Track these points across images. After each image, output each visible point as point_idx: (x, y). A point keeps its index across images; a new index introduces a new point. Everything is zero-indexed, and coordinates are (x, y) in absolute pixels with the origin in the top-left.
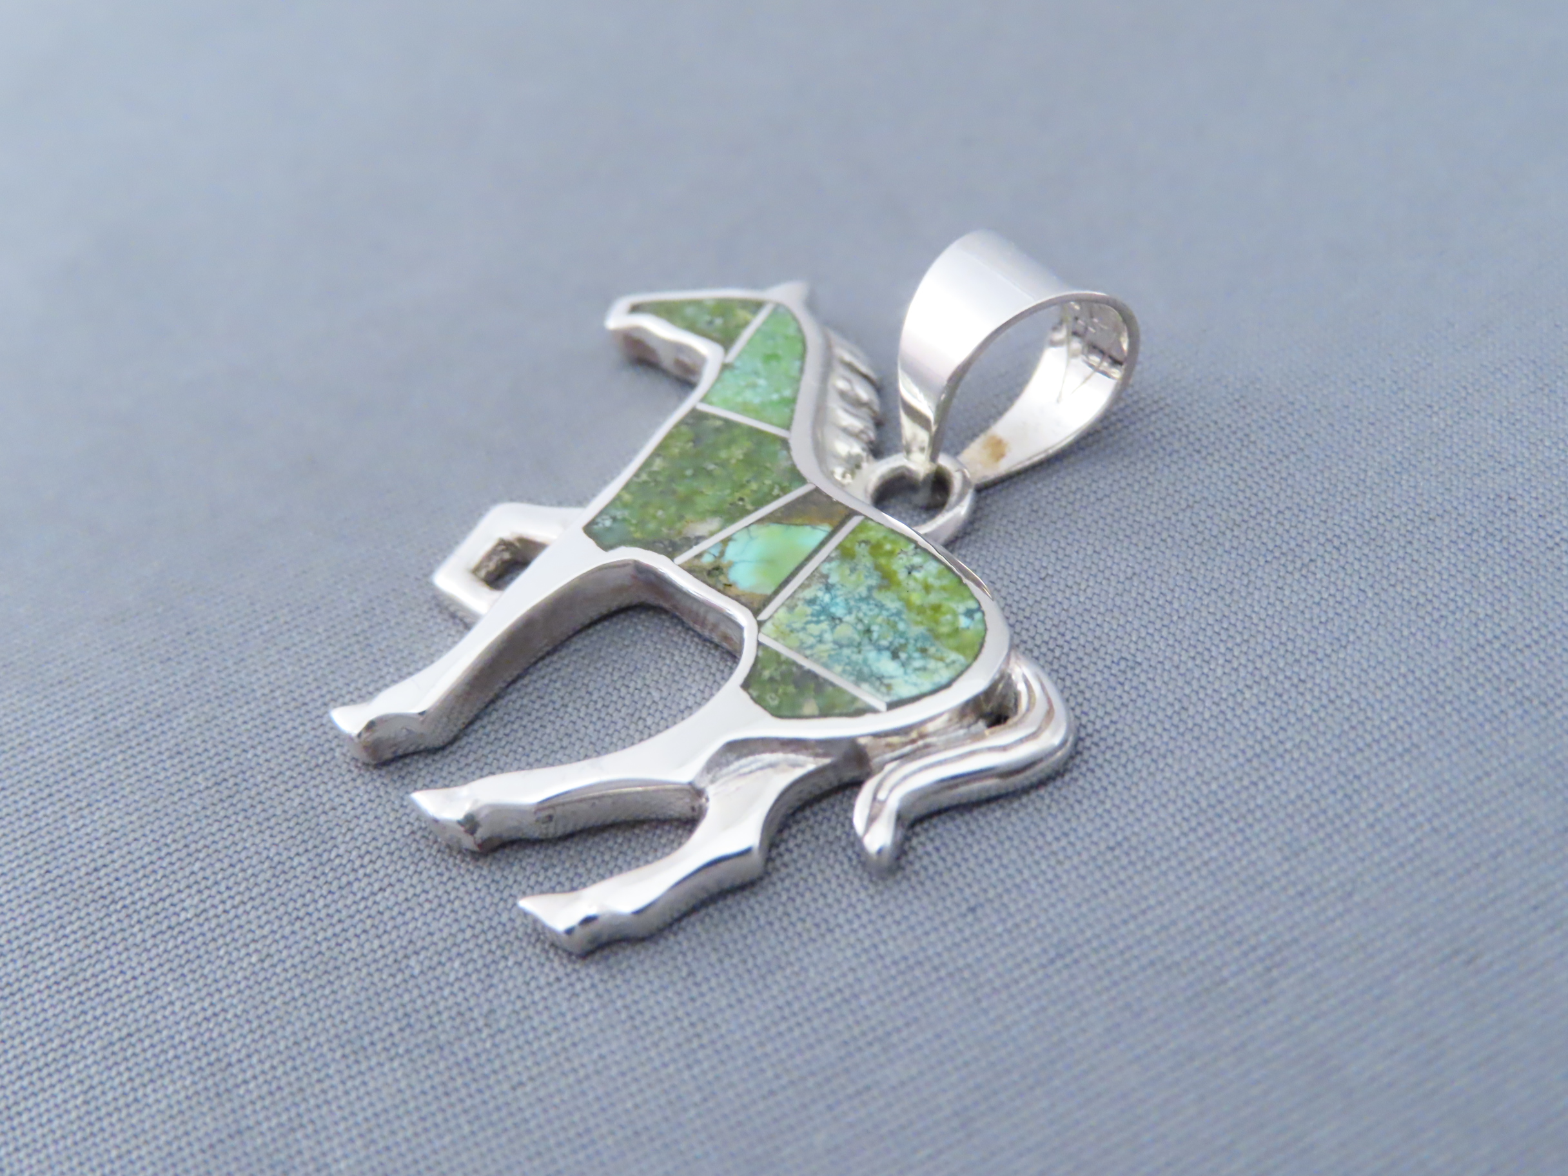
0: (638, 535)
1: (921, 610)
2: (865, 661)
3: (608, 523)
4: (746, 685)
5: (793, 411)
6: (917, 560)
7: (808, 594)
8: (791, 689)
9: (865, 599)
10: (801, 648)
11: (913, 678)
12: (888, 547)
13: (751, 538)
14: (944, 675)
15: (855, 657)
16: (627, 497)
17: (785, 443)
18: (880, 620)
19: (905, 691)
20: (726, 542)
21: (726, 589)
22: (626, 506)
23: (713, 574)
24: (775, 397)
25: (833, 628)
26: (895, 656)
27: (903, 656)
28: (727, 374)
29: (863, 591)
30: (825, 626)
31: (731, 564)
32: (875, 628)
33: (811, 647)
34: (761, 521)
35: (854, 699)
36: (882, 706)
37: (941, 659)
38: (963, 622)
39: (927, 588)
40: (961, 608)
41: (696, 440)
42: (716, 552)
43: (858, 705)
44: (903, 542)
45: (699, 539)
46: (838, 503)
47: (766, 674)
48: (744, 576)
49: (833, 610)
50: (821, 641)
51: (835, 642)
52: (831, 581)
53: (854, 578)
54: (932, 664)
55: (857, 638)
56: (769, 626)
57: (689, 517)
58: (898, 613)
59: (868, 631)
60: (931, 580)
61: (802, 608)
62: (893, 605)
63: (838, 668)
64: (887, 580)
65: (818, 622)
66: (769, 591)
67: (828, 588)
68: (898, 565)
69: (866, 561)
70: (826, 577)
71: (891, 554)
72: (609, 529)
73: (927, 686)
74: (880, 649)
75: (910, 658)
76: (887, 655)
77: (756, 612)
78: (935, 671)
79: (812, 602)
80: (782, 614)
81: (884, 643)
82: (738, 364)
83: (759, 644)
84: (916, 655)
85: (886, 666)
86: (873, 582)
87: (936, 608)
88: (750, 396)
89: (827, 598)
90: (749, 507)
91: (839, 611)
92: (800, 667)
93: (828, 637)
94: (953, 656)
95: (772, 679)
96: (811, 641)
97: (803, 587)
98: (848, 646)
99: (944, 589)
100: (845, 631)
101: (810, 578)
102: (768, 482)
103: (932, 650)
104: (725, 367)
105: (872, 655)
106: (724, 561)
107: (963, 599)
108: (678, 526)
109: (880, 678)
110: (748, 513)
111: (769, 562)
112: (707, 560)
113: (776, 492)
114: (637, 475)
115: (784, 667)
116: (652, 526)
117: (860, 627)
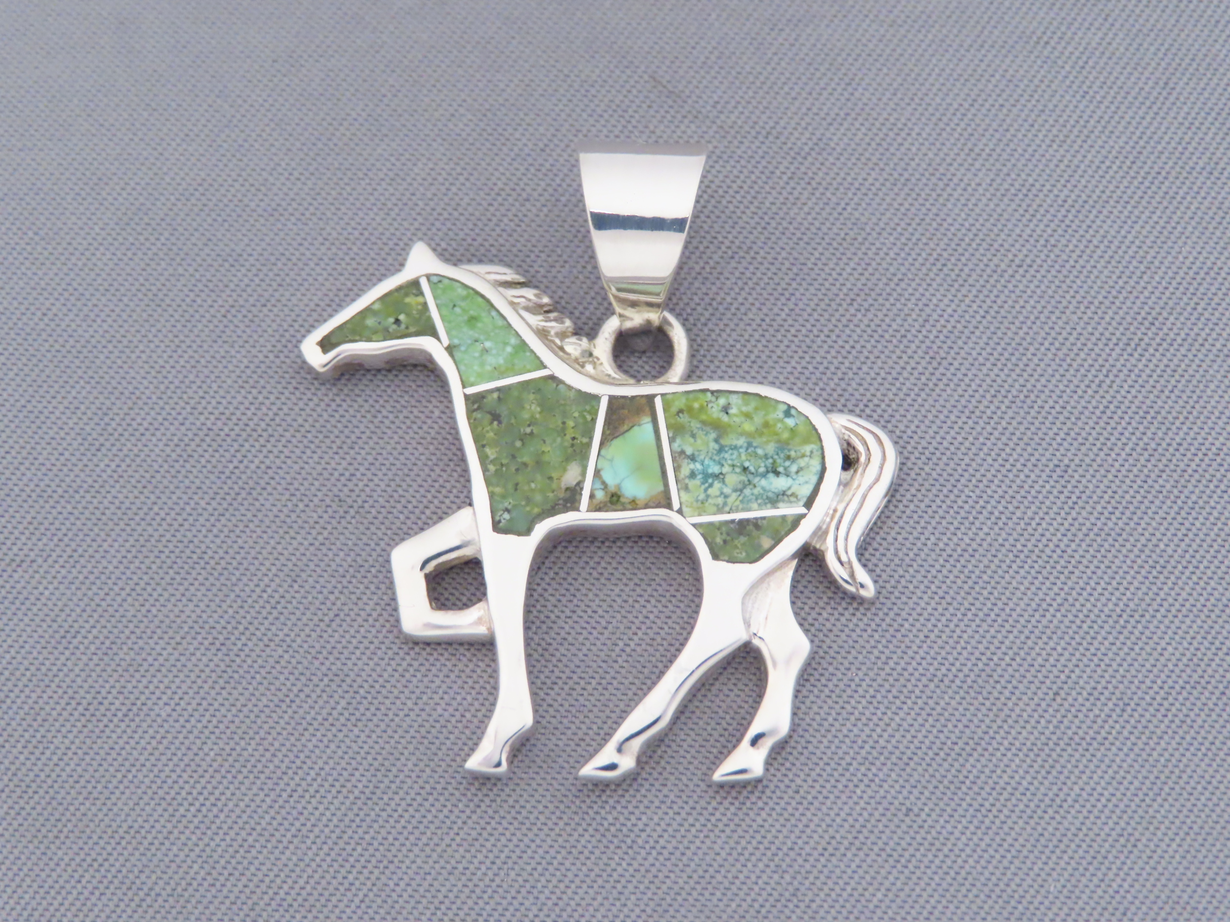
0: (536, 510)
1: (759, 433)
2: (763, 488)
3: (506, 516)
4: (716, 556)
5: (532, 351)
6: (722, 401)
7: (685, 471)
8: (743, 539)
9: (721, 449)
10: (720, 510)
11: (801, 479)
12: (696, 405)
13: (611, 460)
14: (815, 465)
15: (756, 491)
16: (498, 490)
17: (552, 378)
18: (743, 457)
19: (806, 491)
20: (597, 473)
21: (634, 505)
22: (504, 497)
23: (615, 500)
24: (509, 349)
25: (723, 482)
26: (777, 474)
27: (781, 469)
28: (458, 355)
29: (714, 446)
30: (717, 485)
31: (619, 487)
32: (747, 464)
33: (725, 504)
34: (602, 444)
35: (784, 517)
36: (804, 511)
37: (803, 456)
38: (790, 422)
39: (748, 416)
40: (781, 415)
41: (496, 417)
42: (598, 485)
43: (790, 520)
44: (701, 395)
45: (579, 485)
46: (633, 397)
47: (719, 540)
48: (633, 489)
49: (710, 471)
50: (726, 497)
51: (735, 490)
52: (689, 451)
53: (699, 441)
54: (802, 462)
55: (744, 478)
56: (685, 509)
57: (555, 475)
58: (749, 445)
59: (745, 469)
60: (744, 409)
61: (693, 484)
62: (741, 442)
63: (755, 506)
64: (720, 429)
65: (711, 485)
66: (661, 488)
67: (693, 458)
68: (715, 411)
69: (695, 425)
70: (683, 452)
71: (702, 409)
72: (511, 520)
73: (814, 479)
74: (764, 475)
75: (786, 469)
76: (771, 475)
77: (669, 506)
78: (808, 466)
79: (693, 475)
80: (685, 496)
81: (762, 470)
82: (456, 341)
83: (694, 525)
84: (787, 463)
85: (779, 483)
86: (713, 435)
87: (766, 425)
88: (491, 361)
89: (698, 466)
90: (585, 440)
91: (715, 469)
92: (733, 521)
93: (727, 490)
94: (808, 448)
95: (725, 542)
96: (720, 501)
97: (676, 469)
98: (745, 487)
99: (756, 409)
100: (733, 479)
101: (674, 460)
102: (576, 414)
103: (793, 454)
104: (450, 349)
105: (763, 482)
106: (612, 488)
107: (775, 409)
108: (554, 486)
109: (784, 493)
110: (589, 445)
111: (639, 468)
112: (600, 495)
113: (589, 418)
114: (485, 470)
115: (724, 529)
116: (538, 498)
117: (738, 470)
